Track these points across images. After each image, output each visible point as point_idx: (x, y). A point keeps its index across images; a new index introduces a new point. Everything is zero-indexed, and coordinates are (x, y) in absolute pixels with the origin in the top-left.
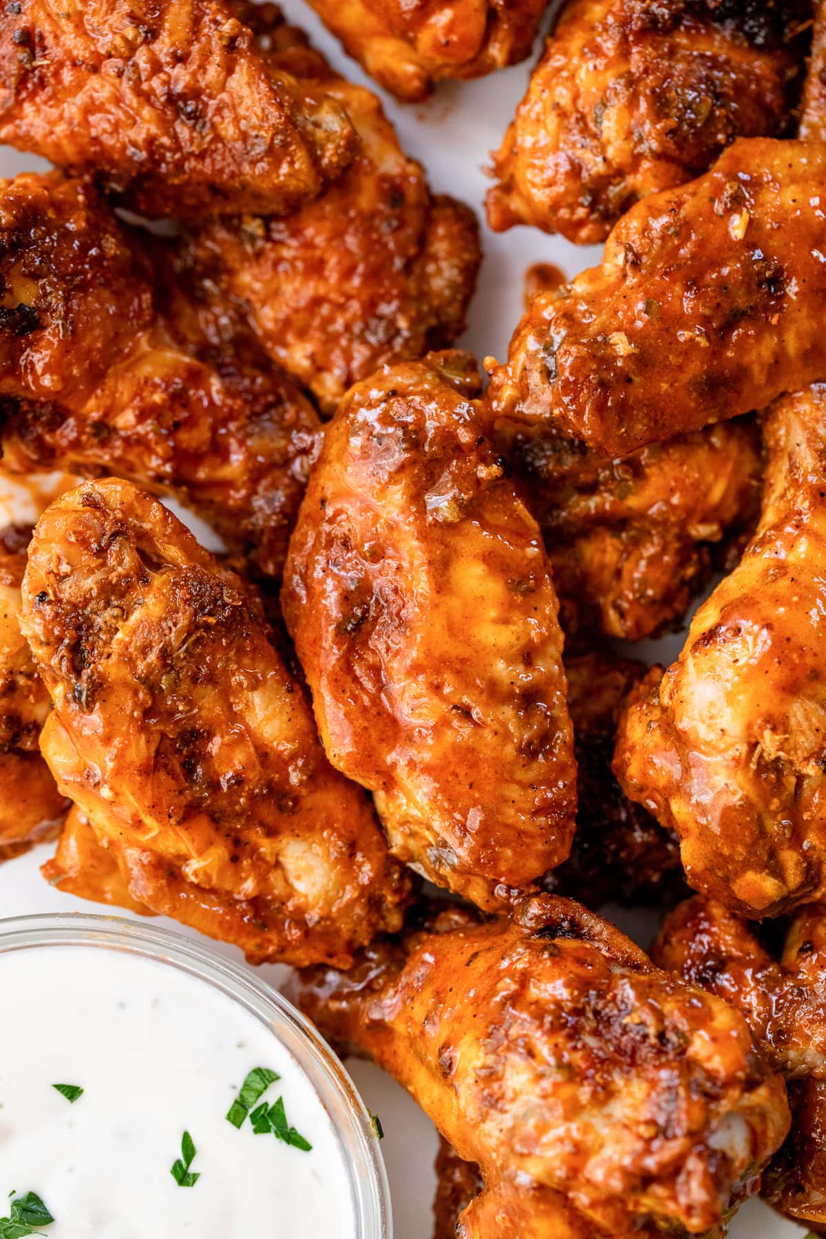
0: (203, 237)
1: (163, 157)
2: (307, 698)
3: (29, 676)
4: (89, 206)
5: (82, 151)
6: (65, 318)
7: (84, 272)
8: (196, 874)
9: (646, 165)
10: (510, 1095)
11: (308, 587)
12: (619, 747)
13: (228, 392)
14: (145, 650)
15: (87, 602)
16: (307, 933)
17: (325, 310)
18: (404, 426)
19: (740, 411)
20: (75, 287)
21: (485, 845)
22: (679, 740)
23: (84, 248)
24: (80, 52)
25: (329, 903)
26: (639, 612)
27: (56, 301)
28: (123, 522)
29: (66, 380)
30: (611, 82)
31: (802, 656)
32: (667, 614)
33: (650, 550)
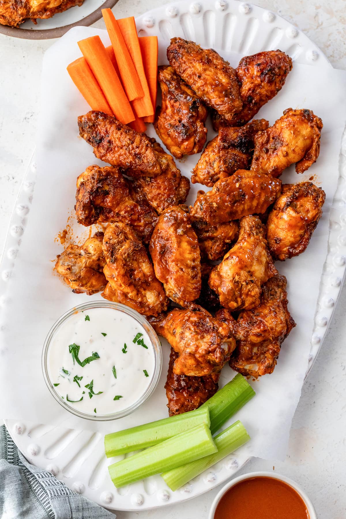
0: (138, 181)
1: (133, 165)
2: (152, 265)
3: (102, 258)
4: (118, 173)
5: (118, 163)
6: (113, 193)
7: (117, 185)
8: (130, 296)
9: (221, 173)
10: (185, 337)
11: (154, 245)
12: (210, 278)
13: (141, 209)
14: (125, 253)
15: (115, 244)
16: (150, 309)
17: (160, 196)
18: (174, 217)
19: (236, 219)
20: (116, 187)
21: (184, 294)
22: (220, 277)
23: (117, 181)
24: (119, 145)
25: (154, 304)
26: (215, 255)
27: (112, 189)
28: (122, 230)
29: (113, 204)
30: (216, 157)
31: (244, 263)
32: (220, 256)
33: (218, 244)
